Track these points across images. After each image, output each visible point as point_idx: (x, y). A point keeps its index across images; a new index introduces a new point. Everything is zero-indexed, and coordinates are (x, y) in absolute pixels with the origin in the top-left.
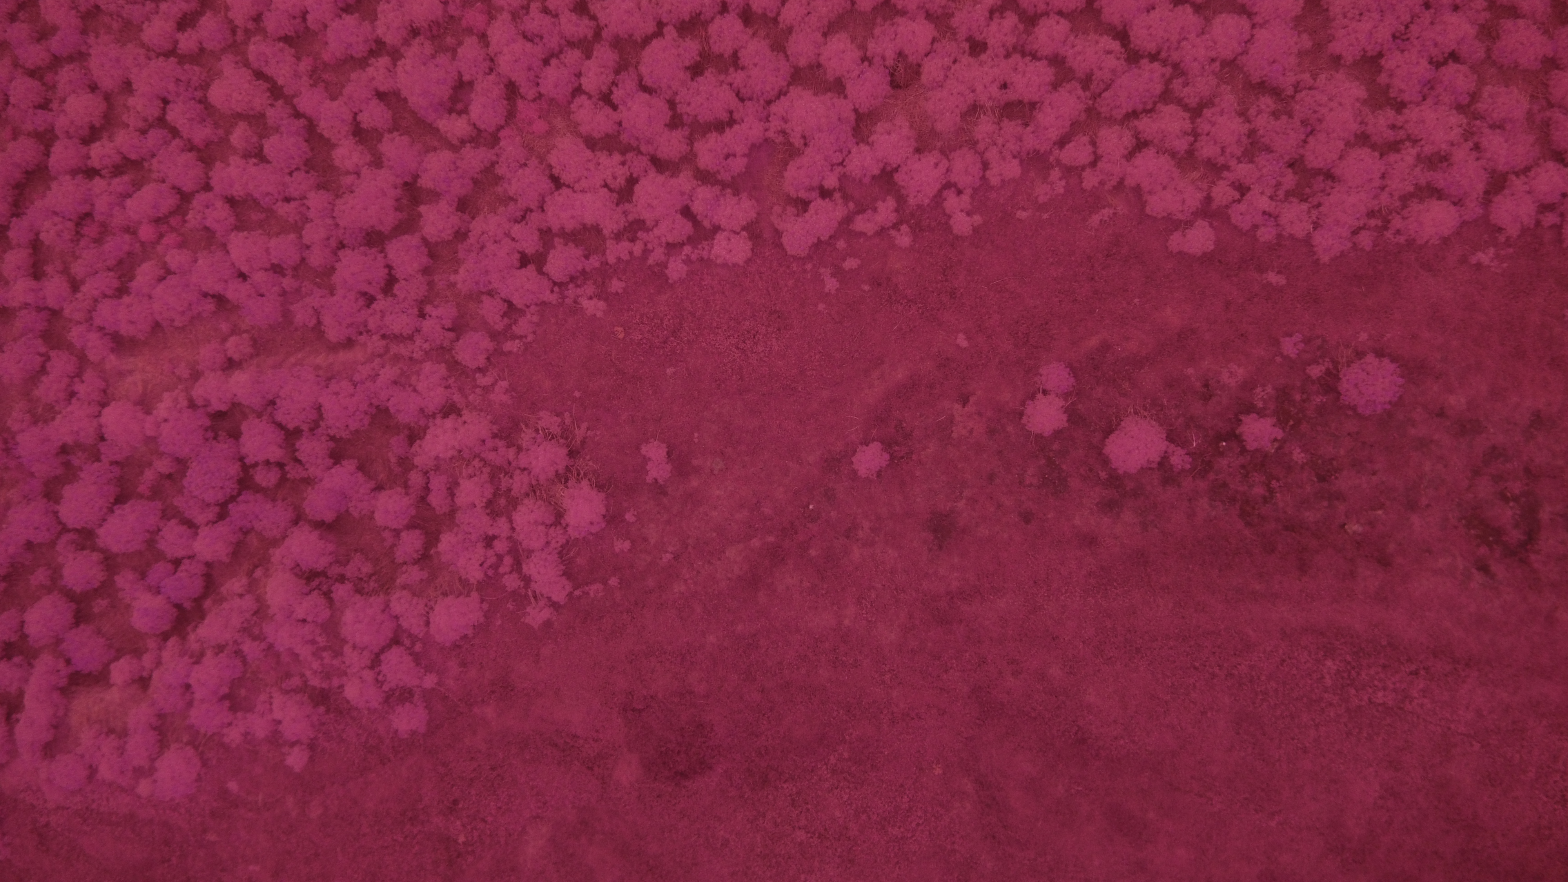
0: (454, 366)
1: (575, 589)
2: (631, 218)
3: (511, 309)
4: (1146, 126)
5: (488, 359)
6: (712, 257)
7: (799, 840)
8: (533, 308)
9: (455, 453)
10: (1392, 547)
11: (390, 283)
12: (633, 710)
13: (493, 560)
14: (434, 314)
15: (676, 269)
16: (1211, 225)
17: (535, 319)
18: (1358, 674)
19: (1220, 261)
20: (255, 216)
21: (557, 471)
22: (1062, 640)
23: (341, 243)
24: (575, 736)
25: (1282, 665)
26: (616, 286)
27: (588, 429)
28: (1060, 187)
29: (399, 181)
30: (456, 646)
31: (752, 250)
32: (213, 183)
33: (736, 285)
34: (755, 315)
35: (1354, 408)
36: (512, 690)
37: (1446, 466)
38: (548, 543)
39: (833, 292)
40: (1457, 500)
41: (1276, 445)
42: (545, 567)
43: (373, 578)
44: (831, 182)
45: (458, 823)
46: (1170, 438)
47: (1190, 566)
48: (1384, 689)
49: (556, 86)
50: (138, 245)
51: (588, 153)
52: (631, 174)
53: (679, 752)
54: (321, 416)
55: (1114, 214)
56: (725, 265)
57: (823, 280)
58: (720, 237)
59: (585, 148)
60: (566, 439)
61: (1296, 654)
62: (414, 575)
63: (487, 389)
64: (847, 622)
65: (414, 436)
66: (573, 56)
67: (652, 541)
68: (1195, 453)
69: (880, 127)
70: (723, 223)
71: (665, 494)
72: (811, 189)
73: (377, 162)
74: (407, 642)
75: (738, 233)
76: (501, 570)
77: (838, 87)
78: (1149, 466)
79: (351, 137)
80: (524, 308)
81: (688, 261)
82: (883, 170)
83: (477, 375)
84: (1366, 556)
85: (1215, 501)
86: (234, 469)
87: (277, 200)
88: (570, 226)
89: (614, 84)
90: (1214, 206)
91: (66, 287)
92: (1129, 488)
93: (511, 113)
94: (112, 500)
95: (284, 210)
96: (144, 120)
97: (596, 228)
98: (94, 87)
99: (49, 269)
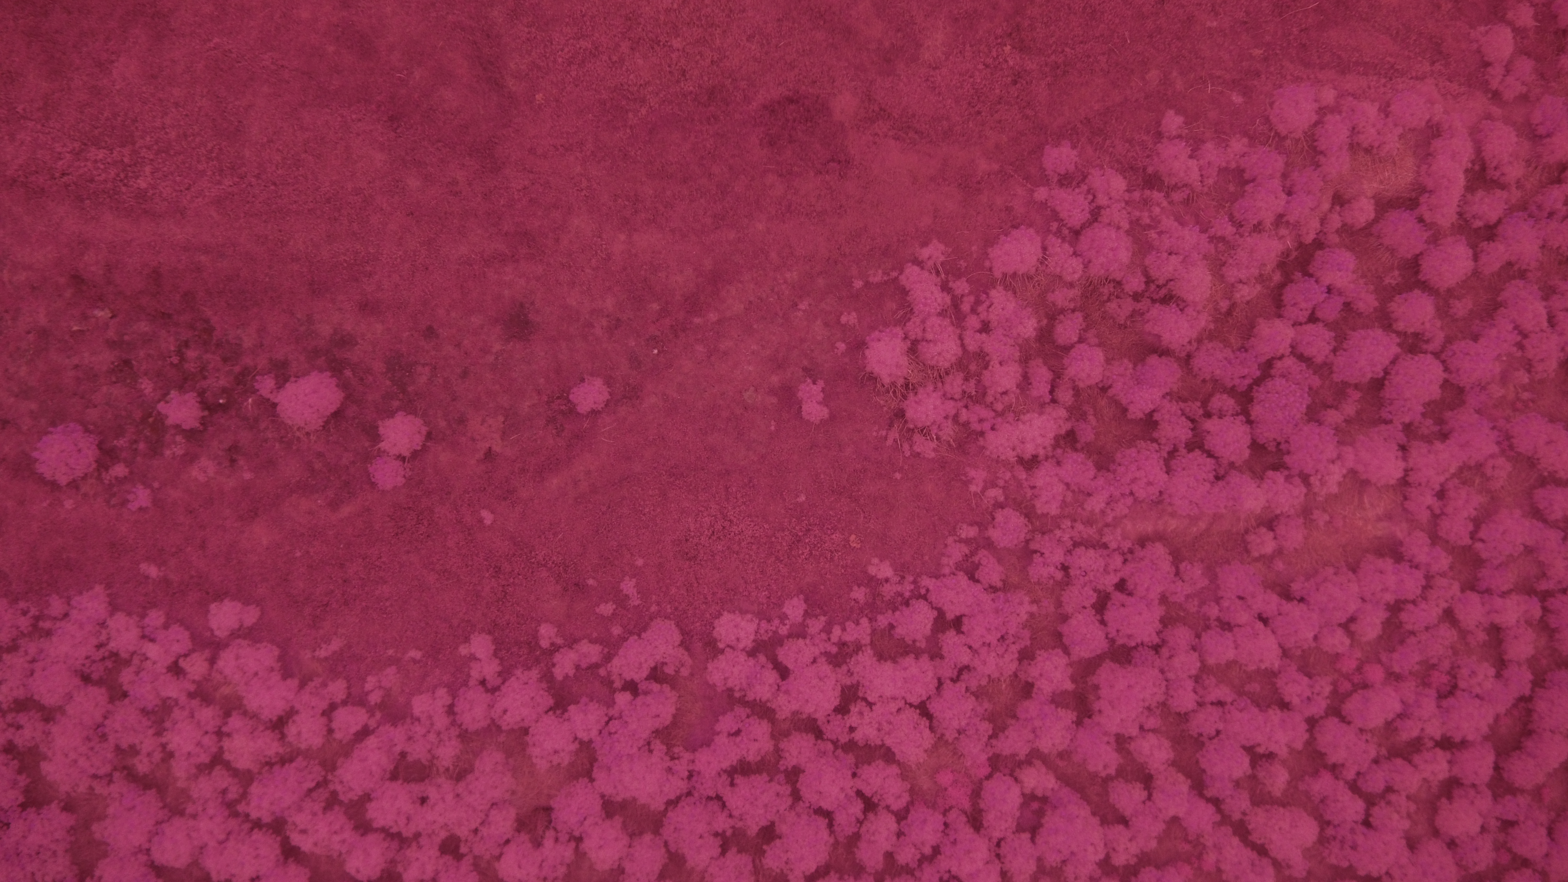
0: (1027, 511)
1: (896, 278)
2: (844, 668)
3: (971, 571)
4: (270, 746)
5: (993, 518)
6: (757, 622)
7: (679, 39)
8: (947, 570)
9: (1022, 417)
10: (68, 294)
11: (1101, 605)
12: (839, 162)
13: (980, 309)
14: (1052, 569)
15: (795, 609)
16: (211, 631)
17: (945, 560)
19: (208, 593)
20: (1255, 687)
21: (916, 395)
22: (404, 212)
23: (1157, 652)
24: (897, 138)
25: (190, 185)
26: (859, 594)
27: (886, 438)
28: (371, 682)
29: (1096, 718)
30: (1016, 226)
31: (713, 628)
32: (1304, 726)
33: (732, 590)
34: (711, 556)
35: (86, 431)
36: (960, 184)
38: (923, 323)
39: (627, 578)
41: (168, 397)
42: (926, 298)
44: (623, 699)
45: (1011, 63)
47: (268, 280)
48: (96, 161)
49: (925, 821)
50: (1384, 659)
51: (888, 742)
52: (843, 717)
53: (794, 121)
54: (1167, 462)
55: (314, 650)
56: (743, 612)
57: (638, 593)
58: (747, 642)
59: (893, 749)
60: (907, 429)
61: (174, 194)
62: (1062, 298)
63: (991, 484)
64: (622, 237)
65: (1069, 439)
66: (906, 856)
67: (819, 322)
69: (566, 759)
70: (743, 657)
71: (805, 369)
72: (646, 693)
73: (1121, 742)
74: (1065, 231)
75: (728, 646)
76: (972, 298)
77: (609, 808)
78: (297, 378)
79: (1152, 772)
80: (957, 572)
81: (783, 618)
82: (565, 710)
83: (1003, 500)
85: (236, 344)
86: (1256, 411)
87: (1232, 704)
88: (909, 660)
89: (860, 822)
90: (207, 653)
91: (1460, 615)
92: (323, 358)
93: (976, 794)
94: (1386, 382)
95: (1223, 692)
96: (1389, 803)
97: (881, 657)
98: (1452, 844)
99: (1482, 636)
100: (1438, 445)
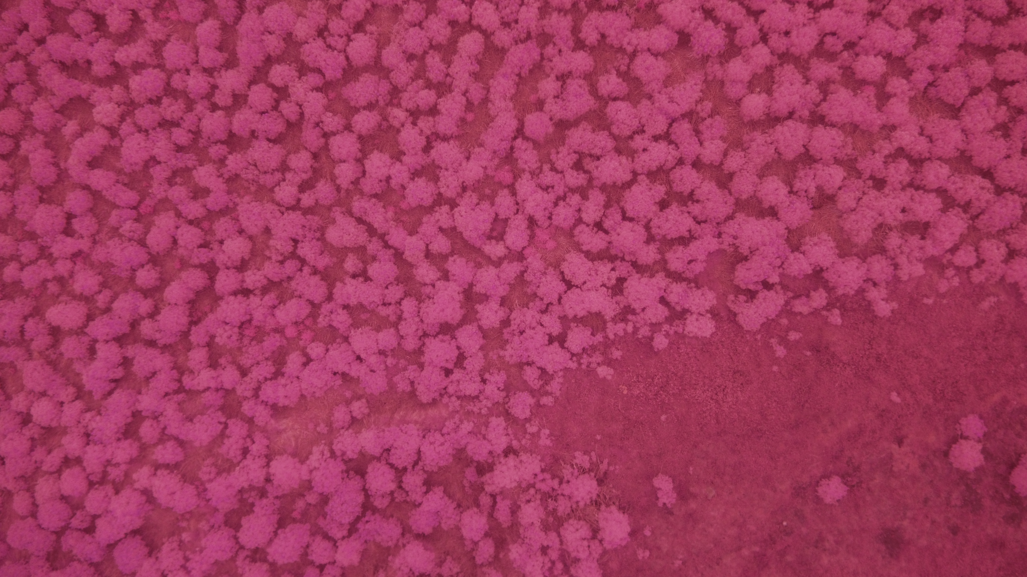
0: (510, 418)
2: (622, 306)
3: (544, 374)
5: (532, 411)
6: (685, 332)
8: (561, 374)
9: (516, 485)
13: (549, 565)
14: (491, 380)
17: (561, 380)
21: (592, 498)
23: (425, 332)
28: (956, 282)
29: (461, 289)
31: (716, 327)
32: (335, 296)
33: (705, 352)
34: (723, 374)
38: (590, 553)
39: (782, 357)
42: (589, 572)
44: (773, 278)
49: (564, 219)
50: (285, 341)
51: (590, 263)
52: (620, 276)
54: (419, 459)
55: (998, 301)
56: (695, 337)
57: (772, 347)
58: (690, 318)
59: (587, 260)
60: (596, 472)
66: (574, 199)
67: (665, 550)
69: (809, 240)
70: (694, 309)
71: (672, 514)
72: (758, 283)
73: (446, 276)
75: (703, 315)
76: (555, 573)
77: (773, 213)
79: (426, 260)
80: (554, 373)
81: (667, 335)
82: (814, 270)
83: (527, 424)
86: (361, 499)
87: (378, 305)
88: (581, 314)
91: (237, 374)
93: (532, 237)
94: (276, 526)
95: (384, 311)
96: (282, 254)
97: (598, 315)
98: (241, 232)
99: (222, 361)
100: (246, 485)
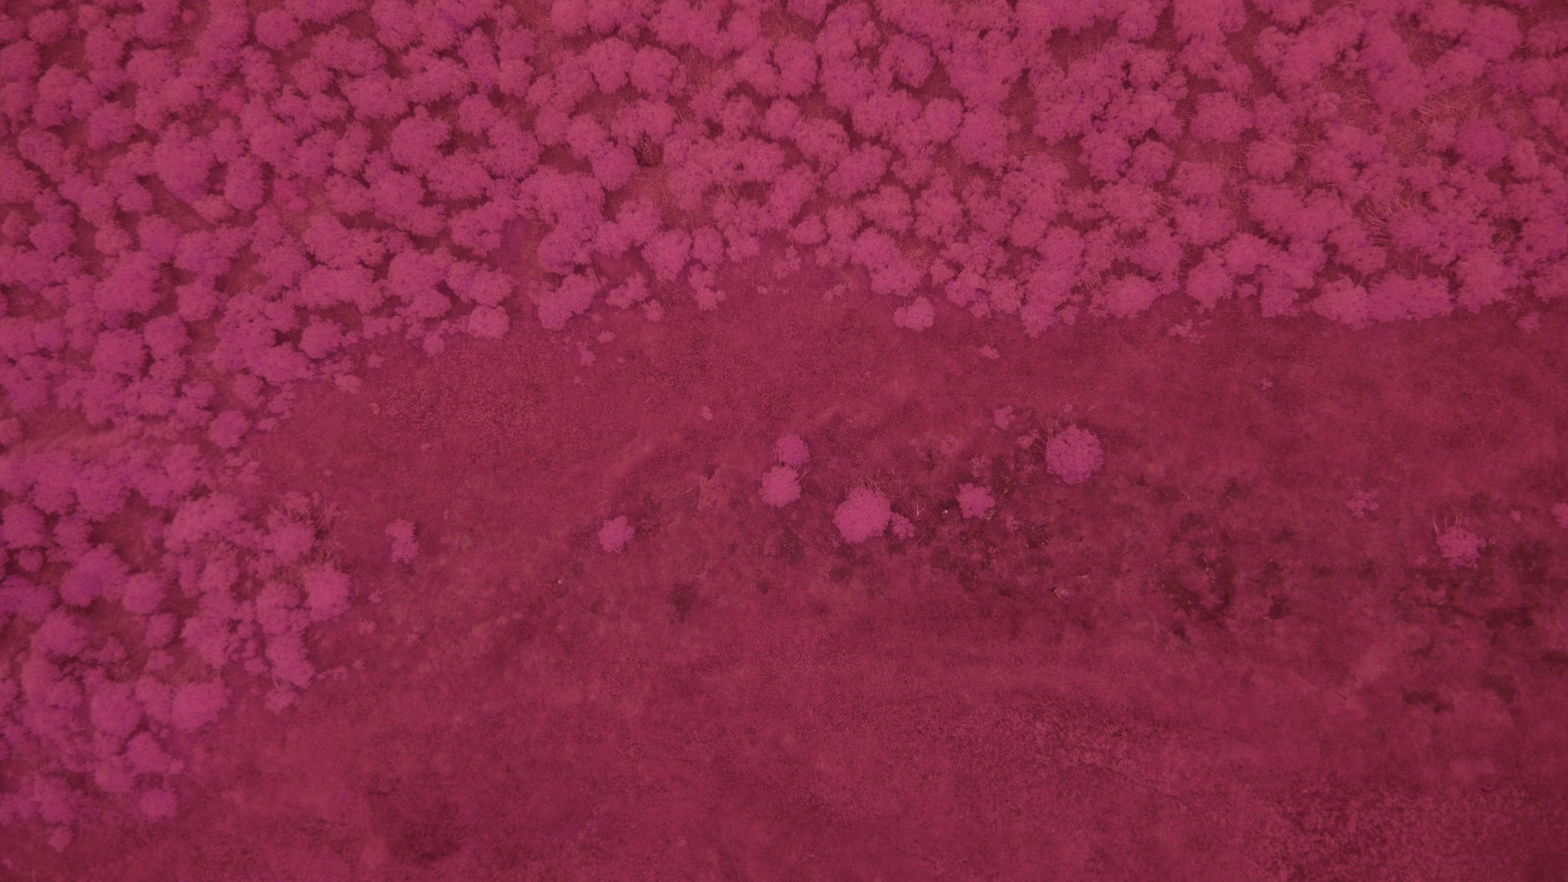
0: (207, 448)
1: (318, 672)
2: (387, 294)
3: (266, 389)
4: (869, 206)
5: (243, 438)
6: (469, 331)
8: (288, 386)
9: (202, 537)
10: (1095, 611)
11: (147, 363)
12: (379, 794)
13: (236, 644)
14: (189, 394)
15: (433, 344)
16: (932, 302)
17: (291, 396)
18: (1066, 734)
19: (942, 336)
20: (25, 302)
21: (302, 552)
22: (794, 708)
24: (322, 821)
25: (997, 727)
26: (374, 360)
27: (338, 509)
28: (796, 264)
29: (156, 263)
30: (202, 732)
31: (511, 324)
33: (495, 359)
34: (513, 389)
35: (1060, 477)
36: (259, 775)
37: (1144, 533)
38: (289, 628)
39: (589, 365)
40: (1156, 565)
41: (993, 513)
42: (287, 651)
43: (126, 663)
44: (582, 258)
46: (894, 508)
47: (912, 632)
48: (1092, 750)
49: (309, 166)
51: (344, 231)
52: (388, 250)
53: (425, 834)
55: (847, 290)
56: (482, 339)
57: (580, 353)
58: (477, 311)
59: (340, 225)
60: (315, 519)
61: (1008, 716)
62: (160, 660)
63: (237, 470)
64: (592, 697)
65: (165, 518)
66: (324, 136)
67: (399, 621)
68: (920, 521)
69: (626, 206)
70: (478, 298)
71: (412, 573)
72: (566, 264)
73: (135, 244)
75: (495, 308)
76: (244, 655)
77: (585, 166)
78: (876, 535)
79: (112, 221)
80: (280, 385)
81: (445, 336)
82: (631, 247)
83: (228, 456)
84: (1074, 619)
85: (937, 567)
88: (325, 303)
89: (367, 162)
90: (933, 283)
92: (857, 557)
93: (268, 193)
95: (49, 295)
97: (352, 305)
